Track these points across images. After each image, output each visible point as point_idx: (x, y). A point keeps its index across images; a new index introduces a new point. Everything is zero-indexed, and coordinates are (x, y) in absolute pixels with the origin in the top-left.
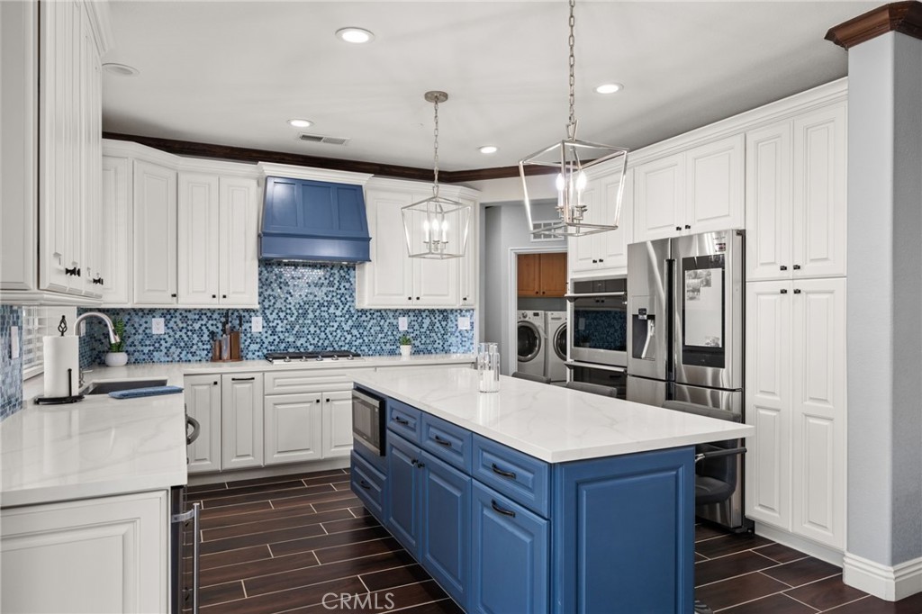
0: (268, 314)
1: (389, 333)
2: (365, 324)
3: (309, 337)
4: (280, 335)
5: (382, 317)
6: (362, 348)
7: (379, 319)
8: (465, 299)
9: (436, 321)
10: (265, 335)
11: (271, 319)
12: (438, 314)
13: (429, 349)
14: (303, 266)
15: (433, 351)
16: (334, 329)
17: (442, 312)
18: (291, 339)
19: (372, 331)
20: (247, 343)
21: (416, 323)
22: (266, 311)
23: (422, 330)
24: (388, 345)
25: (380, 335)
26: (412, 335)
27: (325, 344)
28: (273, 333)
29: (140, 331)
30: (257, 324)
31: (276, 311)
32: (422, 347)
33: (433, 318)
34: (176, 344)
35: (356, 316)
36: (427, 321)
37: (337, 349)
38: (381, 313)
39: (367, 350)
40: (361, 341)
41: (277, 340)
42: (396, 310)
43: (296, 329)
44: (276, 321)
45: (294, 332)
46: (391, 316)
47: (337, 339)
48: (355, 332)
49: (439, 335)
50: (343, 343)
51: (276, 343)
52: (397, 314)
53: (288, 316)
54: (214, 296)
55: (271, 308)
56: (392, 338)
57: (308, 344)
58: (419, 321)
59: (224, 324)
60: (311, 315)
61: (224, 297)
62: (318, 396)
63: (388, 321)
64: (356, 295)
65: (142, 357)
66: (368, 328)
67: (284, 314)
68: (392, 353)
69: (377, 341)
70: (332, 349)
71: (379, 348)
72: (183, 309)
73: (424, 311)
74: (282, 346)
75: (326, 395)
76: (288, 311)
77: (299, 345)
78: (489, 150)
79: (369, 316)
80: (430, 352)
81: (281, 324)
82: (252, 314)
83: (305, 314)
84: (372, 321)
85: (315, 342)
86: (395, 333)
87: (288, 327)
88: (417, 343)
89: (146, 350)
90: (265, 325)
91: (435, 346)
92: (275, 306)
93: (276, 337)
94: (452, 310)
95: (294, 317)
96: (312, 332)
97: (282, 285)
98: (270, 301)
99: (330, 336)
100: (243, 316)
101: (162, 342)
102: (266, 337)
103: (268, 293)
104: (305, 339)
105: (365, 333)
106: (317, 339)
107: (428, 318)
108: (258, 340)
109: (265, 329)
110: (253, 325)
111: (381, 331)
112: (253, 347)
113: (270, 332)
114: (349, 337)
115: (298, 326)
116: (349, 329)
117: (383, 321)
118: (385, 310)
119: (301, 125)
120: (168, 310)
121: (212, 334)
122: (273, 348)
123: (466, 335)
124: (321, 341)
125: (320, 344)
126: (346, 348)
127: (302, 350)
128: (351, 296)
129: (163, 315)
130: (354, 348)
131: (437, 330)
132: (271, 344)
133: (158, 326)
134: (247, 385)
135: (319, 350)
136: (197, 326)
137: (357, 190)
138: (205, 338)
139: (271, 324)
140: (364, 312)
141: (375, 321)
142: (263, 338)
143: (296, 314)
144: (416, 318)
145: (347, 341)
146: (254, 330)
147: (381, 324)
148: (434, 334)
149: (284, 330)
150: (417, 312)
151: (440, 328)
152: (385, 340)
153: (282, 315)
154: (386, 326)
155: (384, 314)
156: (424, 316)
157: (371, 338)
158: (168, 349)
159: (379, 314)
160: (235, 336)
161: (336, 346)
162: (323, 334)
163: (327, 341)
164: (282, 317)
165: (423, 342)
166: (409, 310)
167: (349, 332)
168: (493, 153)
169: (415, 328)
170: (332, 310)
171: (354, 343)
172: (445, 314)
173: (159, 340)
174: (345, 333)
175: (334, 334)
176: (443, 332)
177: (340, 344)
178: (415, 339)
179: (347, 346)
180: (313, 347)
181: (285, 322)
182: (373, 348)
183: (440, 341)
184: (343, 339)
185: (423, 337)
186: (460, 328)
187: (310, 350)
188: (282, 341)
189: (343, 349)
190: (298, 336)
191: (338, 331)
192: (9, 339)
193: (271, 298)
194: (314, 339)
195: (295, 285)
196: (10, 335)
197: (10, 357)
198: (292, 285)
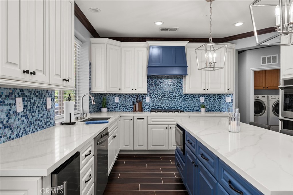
0: (152, 96)
1: (197, 103)
2: (187, 99)
3: (166, 104)
4: (156, 103)
5: (194, 97)
6: (186, 109)
7: (192, 98)
8: (229, 90)
9: (216, 98)
10: (151, 103)
11: (153, 98)
12: (217, 96)
13: (213, 110)
14: (164, 78)
15: (215, 110)
16: (175, 101)
17: (218, 95)
18: (160, 105)
19: (190, 102)
20: (145, 106)
21: (207, 99)
22: (151, 95)
23: (210, 102)
24: (196, 108)
25: (193, 104)
26: (206, 104)
27: (172, 107)
28: (153, 103)
29: (112, 101)
30: (148, 99)
31: (154, 95)
32: (210, 109)
33: (215, 98)
34: (122, 105)
35: (183, 97)
36: (212, 99)
37: (176, 109)
38: (193, 95)
39: (187, 110)
40: (185, 106)
41: (155, 105)
42: (199, 94)
43: (161, 101)
44: (154, 98)
45: (161, 102)
46: (197, 97)
47: (176, 105)
48: (183, 102)
49: (217, 104)
50: (178, 107)
51: (154, 106)
52: (200, 96)
53: (159, 96)
54: (132, 89)
55: (153, 94)
56: (198, 105)
57: (165, 107)
58: (209, 98)
59: (137, 99)
60: (167, 96)
61: (136, 89)
62: (167, 126)
63: (196, 98)
64: (183, 88)
65: (112, 109)
66: (188, 101)
67: (157, 95)
68: (198, 111)
69: (192, 106)
70: (174, 109)
71: (192, 109)
72: (124, 94)
73: (211, 94)
74: (156, 107)
75: (170, 126)
76: (159, 95)
77: (162, 107)
78: (239, 24)
79: (189, 97)
80: (213, 111)
81: (156, 99)
82: (146, 95)
83: (164, 96)
84: (190, 99)
85: (168, 106)
86: (199, 103)
87: (159, 100)
88: (208, 107)
89: (113, 107)
90: (151, 99)
91: (216, 109)
92: (154, 93)
93: (154, 104)
94: (223, 94)
95: (161, 97)
96: (167, 102)
97: (156, 85)
98: (152, 91)
99: (173, 104)
100: (143, 96)
101: (118, 105)
102: (151, 104)
103: (151, 88)
104: (164, 105)
105: (187, 103)
106: (169, 105)
107: (213, 97)
108: (148, 105)
109: (151, 101)
110: (147, 99)
111: (193, 102)
112: (147, 107)
113: (152, 102)
114: (181, 104)
115: (162, 100)
116: (181, 101)
117: (194, 98)
118: (195, 94)
119: (159, 24)
120: (120, 94)
121: (133, 102)
122: (153, 108)
123: (229, 104)
124: (170, 106)
125: (170, 107)
126: (179, 109)
127: (163, 109)
128: (181, 89)
129: (118, 96)
130: (183, 109)
131: (216, 102)
132: (153, 106)
133: (117, 99)
134: (142, 121)
135: (169, 109)
136: (128, 100)
137: (183, 48)
138: (131, 104)
139: (153, 99)
140: (186, 95)
141: (191, 98)
142: (150, 104)
143: (161, 96)
144: (207, 98)
145: (180, 106)
146: (147, 101)
147: (193, 99)
148: (215, 104)
149: (157, 101)
150: (208, 95)
151: (218, 101)
152: (195, 106)
153: (156, 96)
154: (195, 100)
155: (194, 96)
156: (211, 97)
157: (189, 105)
158: (120, 107)
159: (192, 96)
160: (140, 103)
161: (176, 108)
162: (171, 103)
163: (172, 106)
164: (156, 97)
165: (210, 107)
166: (205, 94)
167: (181, 103)
168: (241, 25)
169: (207, 101)
170: (174, 94)
171: (183, 107)
172: (220, 96)
173: (117, 104)
174: (179, 103)
175: (175, 103)
176: (219, 103)
177: (177, 107)
178: (207, 105)
179: (180, 108)
180: (167, 108)
181: (157, 98)
182: (190, 109)
183: (218, 107)
184: (178, 105)
185: (210, 105)
186: (226, 102)
187: (166, 109)
188: (156, 105)
189: (178, 109)
190: (162, 104)
191: (177, 102)
192: (45, 102)
193: (153, 90)
194: (168, 105)
195: (161, 85)
196: (46, 100)
197: (46, 108)
198: (160, 85)
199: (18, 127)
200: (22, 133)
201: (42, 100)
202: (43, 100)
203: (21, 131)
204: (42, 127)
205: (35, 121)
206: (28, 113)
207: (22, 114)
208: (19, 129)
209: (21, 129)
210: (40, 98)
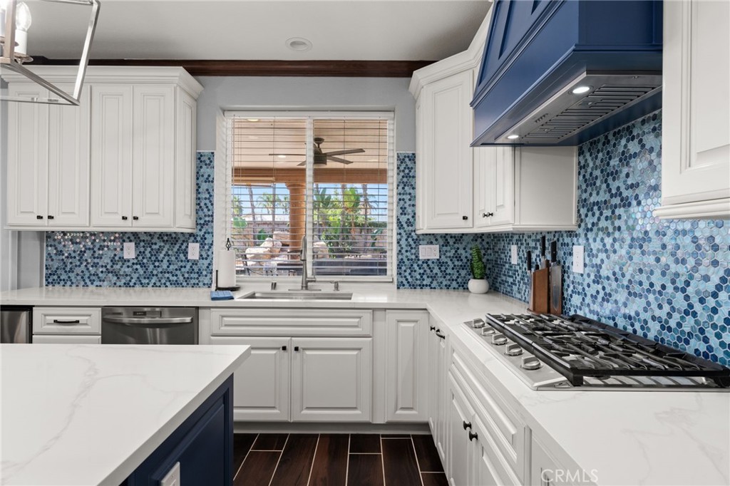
0: (590, 241)
3: (651, 297)
10: (587, 280)
20: (570, 292)
22: (588, 235)
28: (597, 280)
29: (508, 260)
30: (578, 259)
31: (600, 235)
34: (523, 278)
41: (601, 293)
43: (627, 276)
44: (600, 256)
45: (625, 282)
53: (616, 246)
54: (484, 215)
55: (594, 229)
61: (492, 214)
65: (508, 289)
70: (703, 349)
76: (617, 235)
81: (605, 262)
82: (573, 240)
83: (644, 240)
85: (662, 314)
87: (616, 268)
89: (510, 282)
90: (586, 260)
92: (600, 225)
93: (600, 287)
95: (626, 246)
96: (658, 287)
98: (593, 215)
99: (698, 307)
100: (565, 243)
101: (517, 274)
102: (588, 285)
103: (592, 199)
104: (644, 302)
108: (580, 290)
109: (587, 270)
110: (574, 259)
112: (575, 299)
113: (591, 276)
115: (630, 269)
120: (519, 235)
122: (594, 307)
124: (676, 317)
125: (672, 323)
127: (637, 327)
129: (517, 242)
132: (594, 299)
133: (514, 255)
139: (593, 261)
142: (585, 285)
143: (628, 240)
146: (575, 269)
149: (609, 274)
158: (519, 283)
162: (680, 295)
173: (515, 272)
192: (185, 250)
193: (596, 208)
194: (660, 307)
195: (627, 175)
196: (187, 247)
197: (187, 258)
198: (623, 175)
199: (127, 275)
200: (135, 284)
201: (177, 247)
202: (180, 247)
203: (133, 281)
204: (177, 284)
205: (161, 272)
206: (145, 261)
207: (135, 261)
208: (128, 278)
209: (132, 278)
210: (172, 244)
